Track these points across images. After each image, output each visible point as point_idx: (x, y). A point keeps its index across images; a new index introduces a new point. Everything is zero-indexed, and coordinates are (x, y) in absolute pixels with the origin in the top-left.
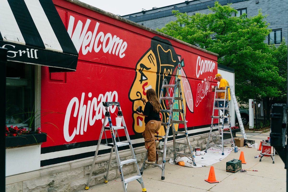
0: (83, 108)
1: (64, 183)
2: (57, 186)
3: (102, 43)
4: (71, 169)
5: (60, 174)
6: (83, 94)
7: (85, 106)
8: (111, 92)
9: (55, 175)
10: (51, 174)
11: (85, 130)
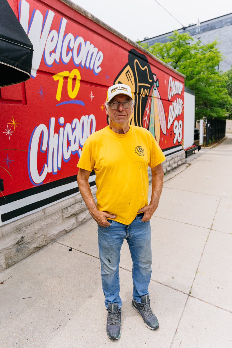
0: (54, 138)
1: (38, 235)
2: (29, 241)
3: (72, 50)
4: (46, 217)
5: (32, 225)
6: (53, 120)
7: (56, 135)
8: (87, 116)
9: (24, 229)
10: (18, 229)
11: (60, 166)
